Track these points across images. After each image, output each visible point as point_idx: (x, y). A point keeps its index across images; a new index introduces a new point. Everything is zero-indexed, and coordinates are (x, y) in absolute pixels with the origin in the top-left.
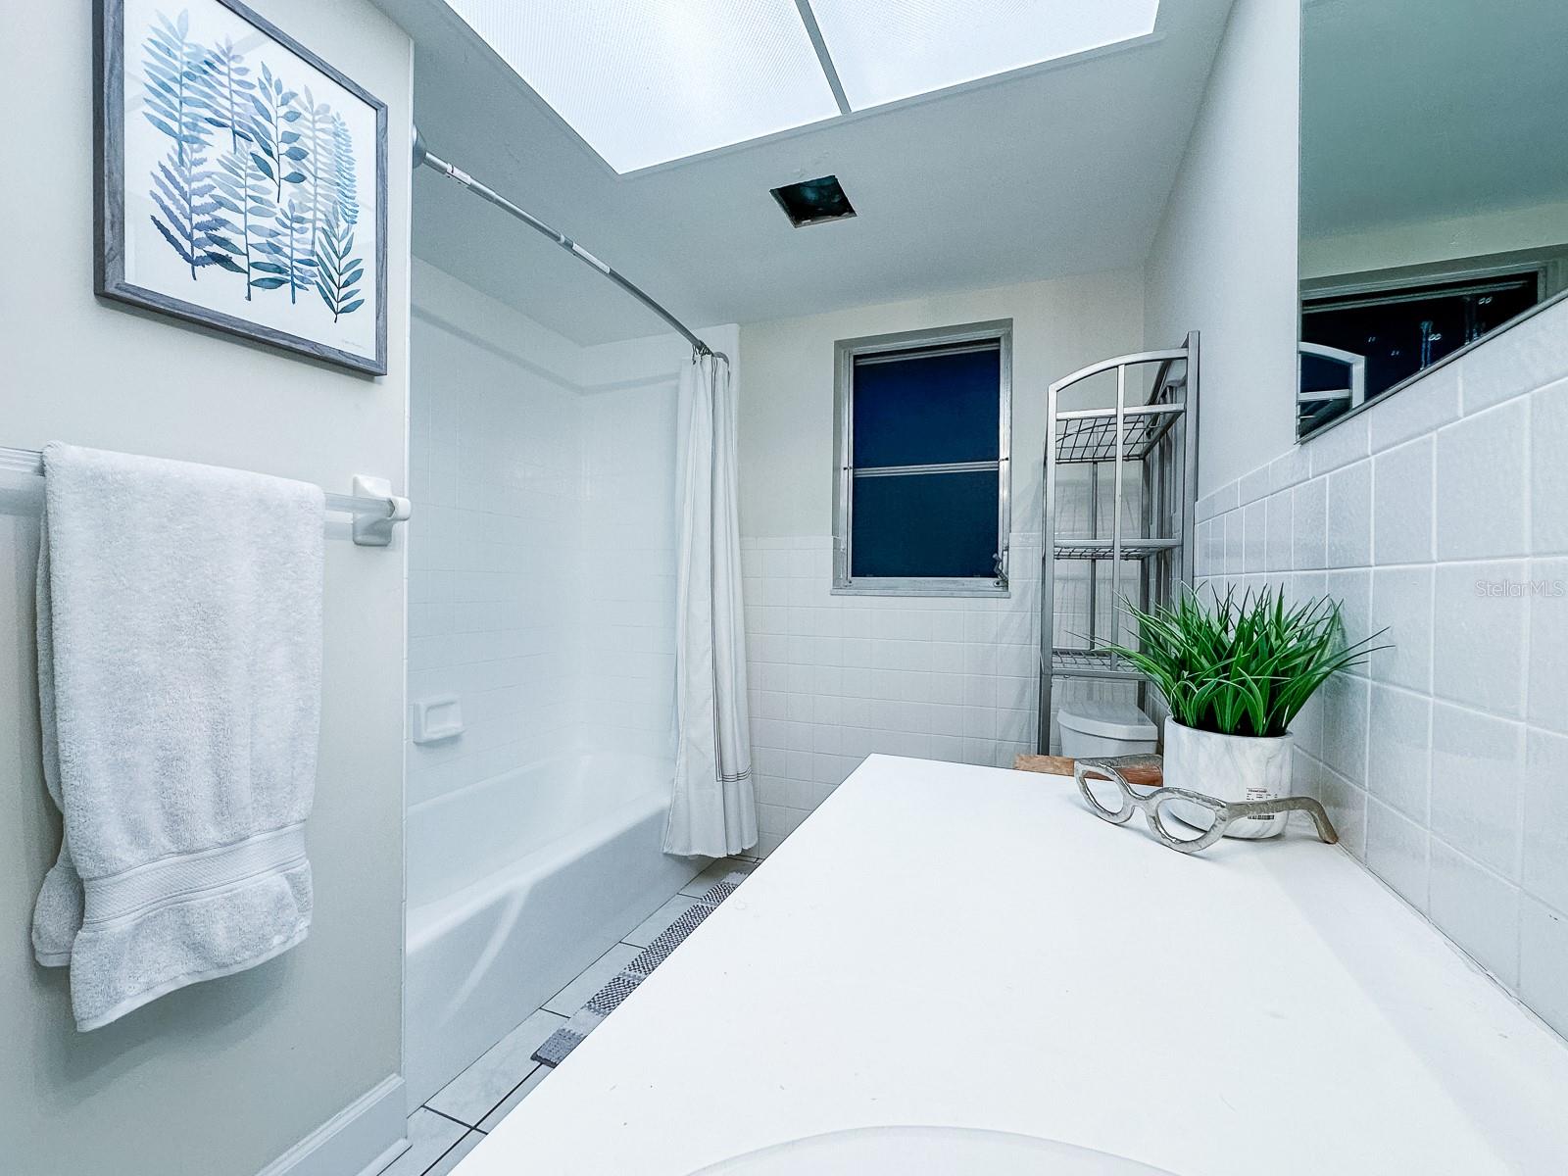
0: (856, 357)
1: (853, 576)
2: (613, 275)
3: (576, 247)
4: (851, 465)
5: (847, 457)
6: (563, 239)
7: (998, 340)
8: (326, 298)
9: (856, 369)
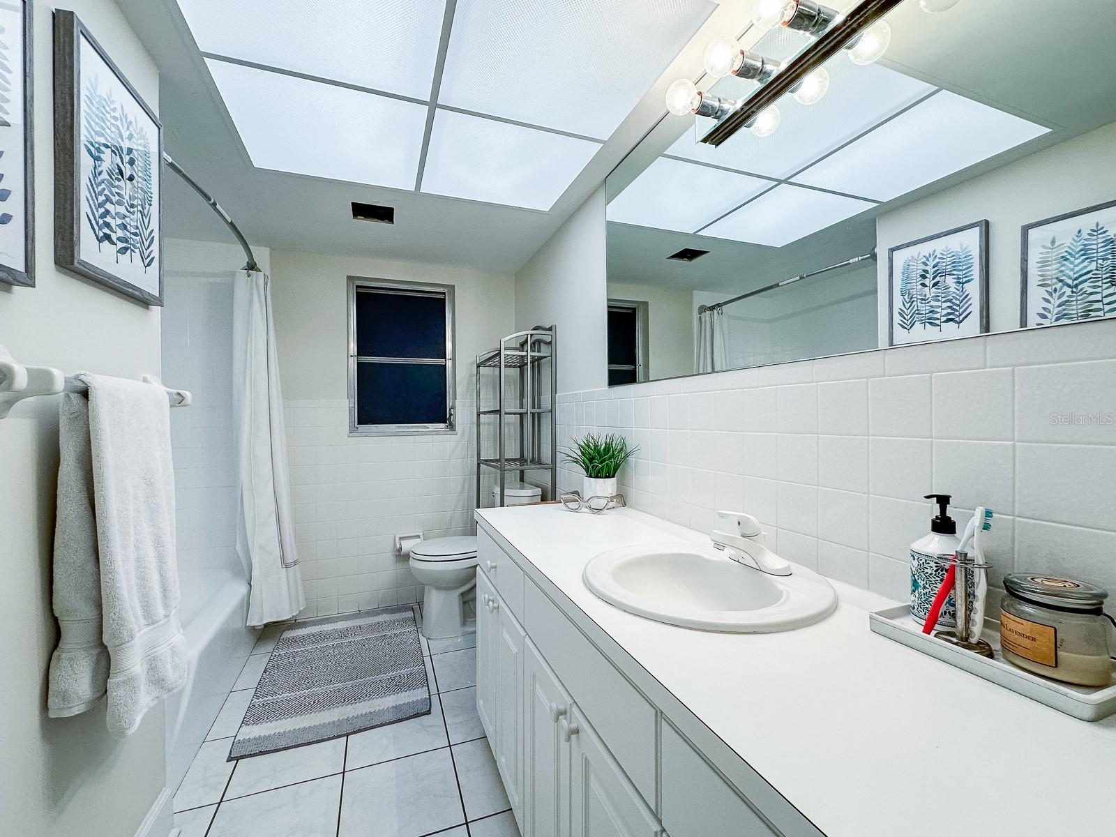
0: (357, 287)
1: (359, 424)
2: (232, 225)
3: (218, 206)
4: (356, 354)
5: (353, 347)
6: (212, 201)
7: (444, 293)
8: (142, 257)
9: (358, 293)
